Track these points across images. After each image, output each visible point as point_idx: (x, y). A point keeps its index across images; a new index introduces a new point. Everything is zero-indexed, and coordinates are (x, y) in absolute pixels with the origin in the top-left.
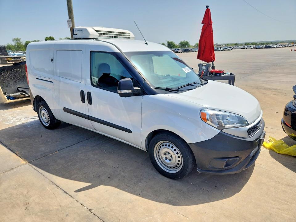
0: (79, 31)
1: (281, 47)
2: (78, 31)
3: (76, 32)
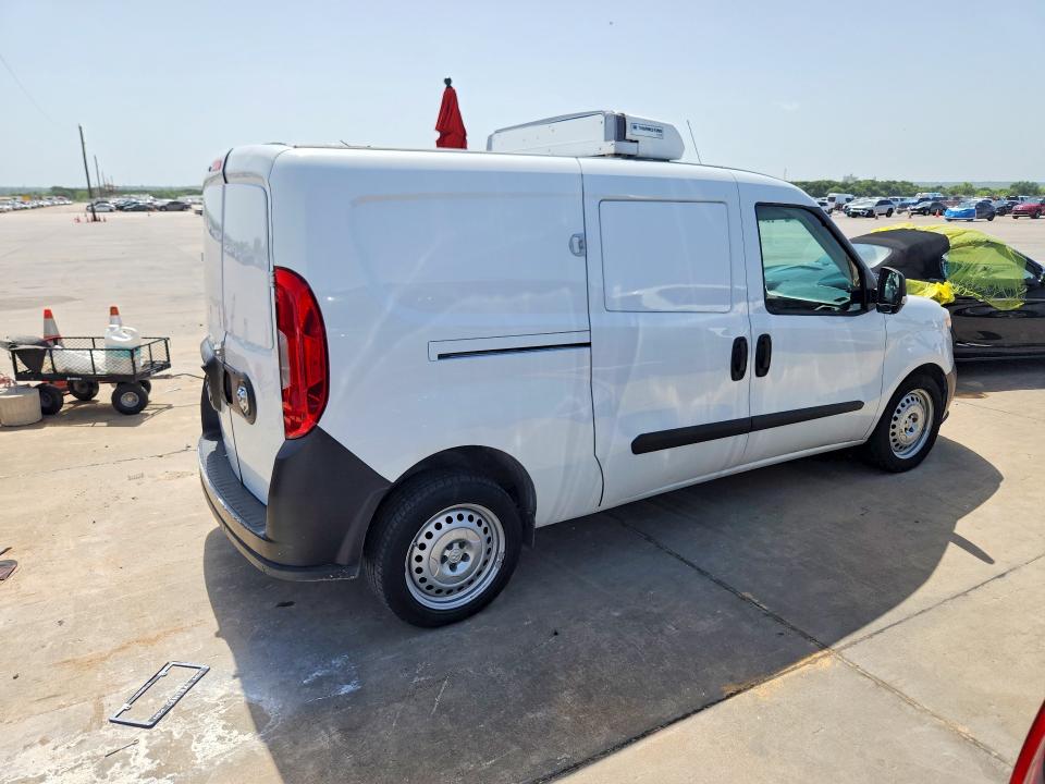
0: (649, 129)
1: (8, 210)
2: (643, 129)
3: (634, 131)
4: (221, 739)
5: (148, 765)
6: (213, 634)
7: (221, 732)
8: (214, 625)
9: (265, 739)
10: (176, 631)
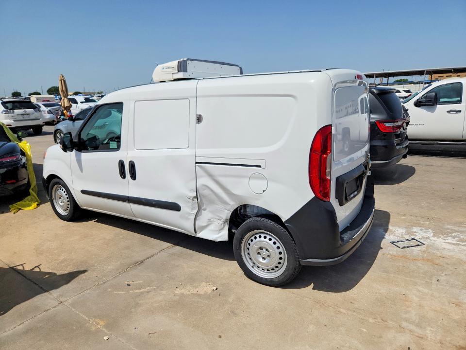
4: (397, 231)
5: (417, 234)
6: (383, 249)
7: (397, 232)
8: (380, 252)
9: (388, 227)
10: (394, 256)
